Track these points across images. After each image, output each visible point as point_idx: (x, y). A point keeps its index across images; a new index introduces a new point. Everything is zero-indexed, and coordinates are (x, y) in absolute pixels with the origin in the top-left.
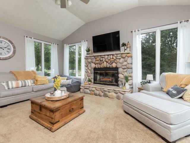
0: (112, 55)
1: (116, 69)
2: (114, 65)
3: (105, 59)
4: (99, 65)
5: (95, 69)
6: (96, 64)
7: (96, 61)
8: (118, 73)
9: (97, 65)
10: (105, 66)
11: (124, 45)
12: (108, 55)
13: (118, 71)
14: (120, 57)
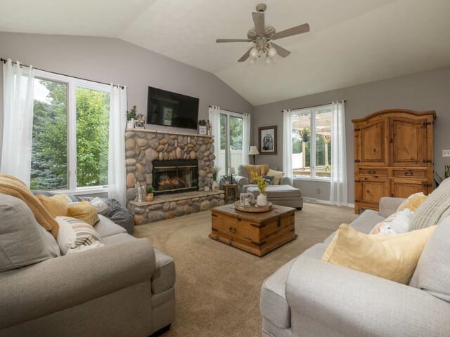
0: (190, 136)
1: (195, 161)
2: (193, 155)
3: (178, 143)
4: (166, 154)
5: (156, 162)
6: (159, 152)
7: (159, 144)
8: (197, 169)
9: (161, 154)
10: (179, 157)
11: (203, 123)
12: (183, 136)
13: (197, 164)
14: (201, 143)
